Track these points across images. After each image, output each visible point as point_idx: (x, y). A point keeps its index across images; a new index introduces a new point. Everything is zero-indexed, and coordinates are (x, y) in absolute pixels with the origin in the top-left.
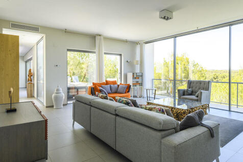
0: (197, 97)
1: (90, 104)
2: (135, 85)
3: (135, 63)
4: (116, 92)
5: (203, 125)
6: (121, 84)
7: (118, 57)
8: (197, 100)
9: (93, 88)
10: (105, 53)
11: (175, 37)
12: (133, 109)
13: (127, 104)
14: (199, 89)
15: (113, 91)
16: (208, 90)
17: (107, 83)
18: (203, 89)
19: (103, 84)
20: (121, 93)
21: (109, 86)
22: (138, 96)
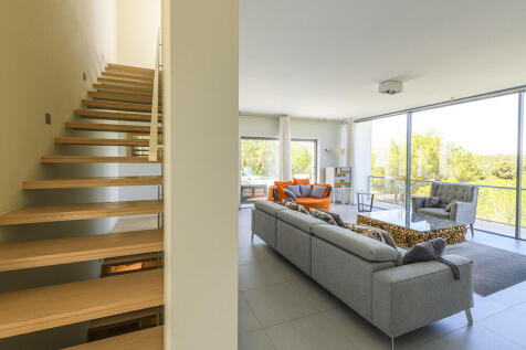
0: (449, 211)
1: (276, 216)
2: (338, 185)
3: (339, 152)
4: (309, 196)
5: (441, 261)
6: (316, 184)
7: (312, 144)
8: (448, 217)
9: (276, 190)
10: (293, 140)
11: (410, 111)
12: (335, 228)
13: (327, 220)
14: (455, 197)
16: (471, 200)
17: (296, 182)
18: (462, 199)
19: (290, 183)
20: (316, 198)
21: (297, 186)
22: (344, 202)
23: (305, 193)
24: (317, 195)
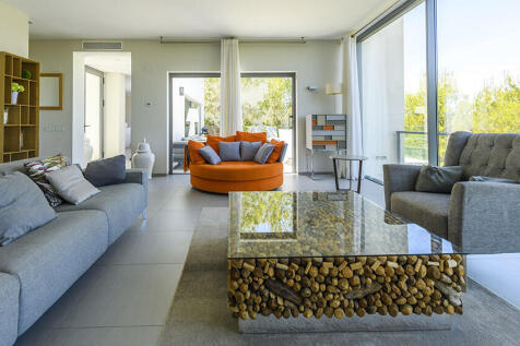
4: (252, 160)
17: (238, 137)
19: (230, 139)
23: (245, 154)
24: (260, 158)
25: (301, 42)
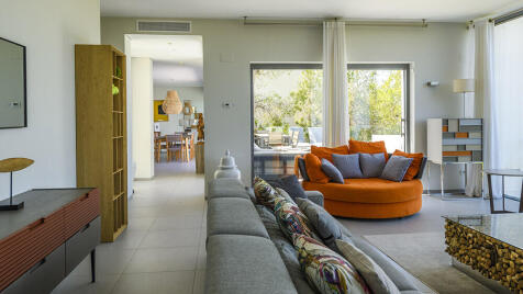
3: (455, 89)
4: (378, 176)
6: (396, 152)
9: (303, 161)
15: (368, 171)
17: (353, 147)
19: (342, 149)
20: (389, 180)
21: (356, 156)
22: (470, 193)
23: (369, 170)
24: (393, 174)
25: (422, 25)
